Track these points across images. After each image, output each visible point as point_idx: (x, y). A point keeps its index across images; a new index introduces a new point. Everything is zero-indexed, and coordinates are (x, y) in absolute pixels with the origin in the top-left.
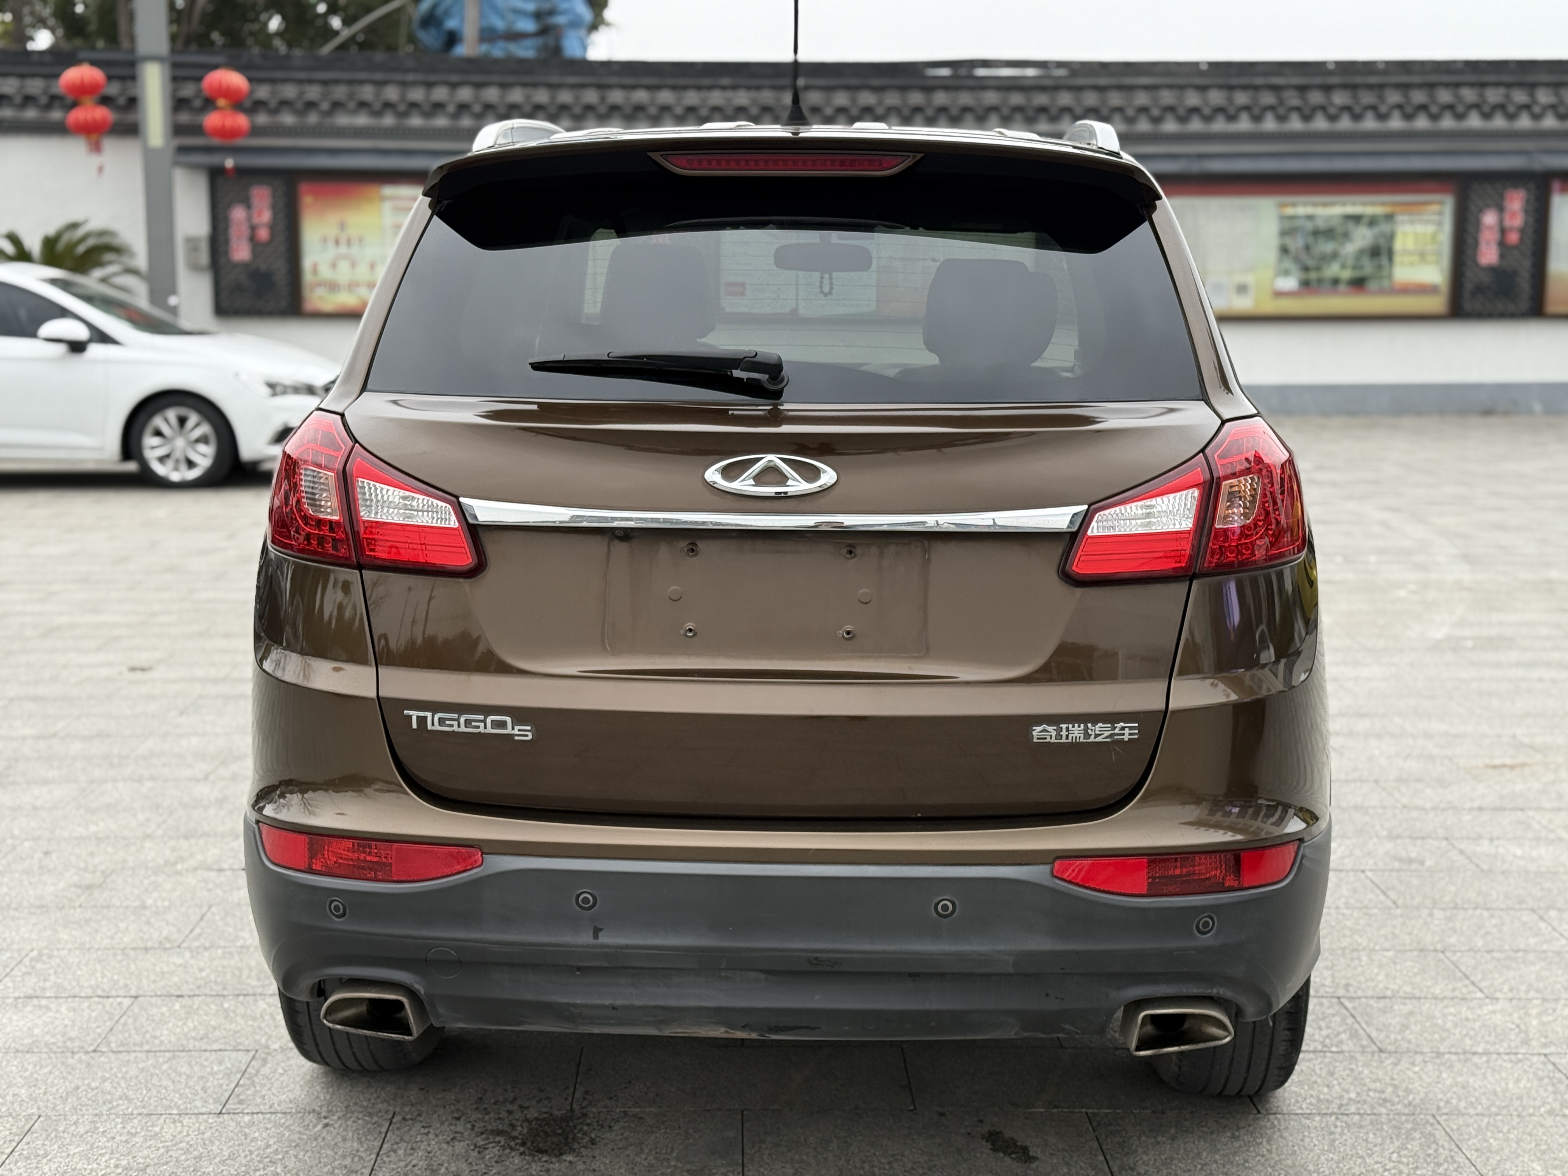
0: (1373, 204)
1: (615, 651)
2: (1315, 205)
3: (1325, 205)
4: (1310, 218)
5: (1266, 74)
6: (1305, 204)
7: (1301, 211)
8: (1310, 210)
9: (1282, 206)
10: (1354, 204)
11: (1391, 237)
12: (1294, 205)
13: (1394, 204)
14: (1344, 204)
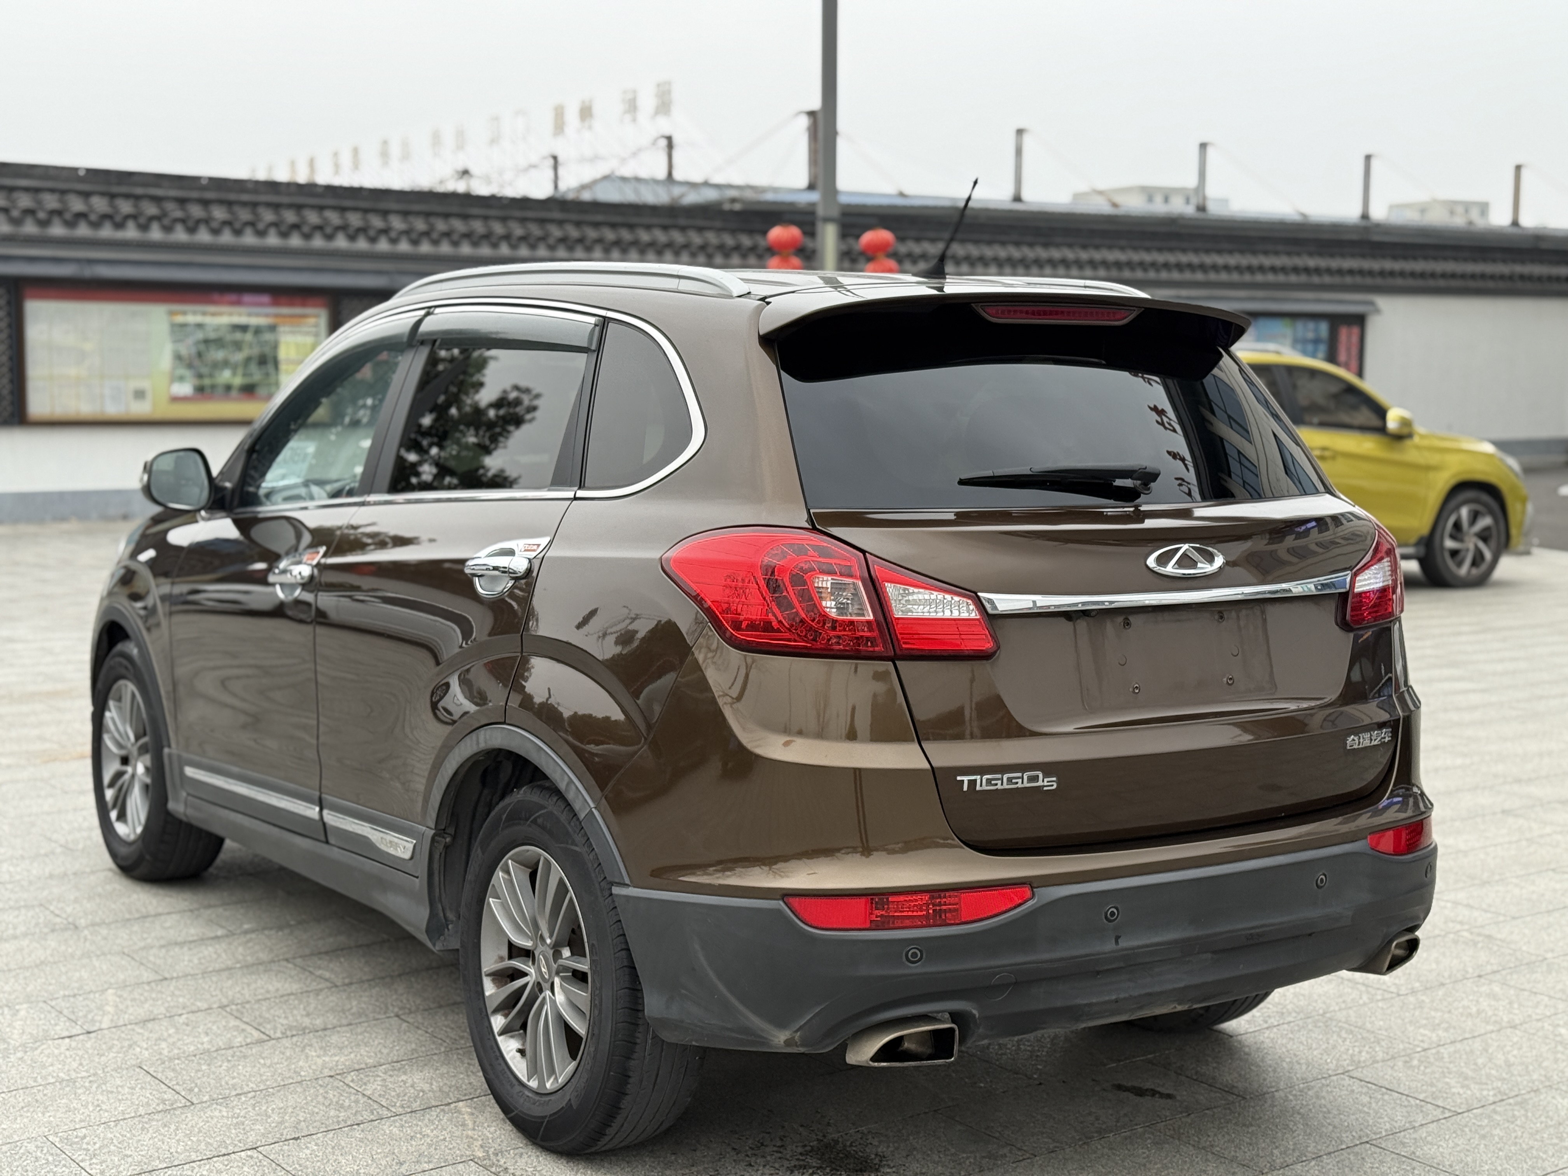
0: (258, 315)
1: (1092, 711)
2: (204, 314)
3: (213, 314)
4: (200, 326)
5: (145, 185)
6: (195, 313)
7: (191, 319)
8: (199, 319)
9: (172, 313)
10: (240, 315)
11: (275, 346)
12: (184, 313)
13: (277, 316)
14: (231, 314)
